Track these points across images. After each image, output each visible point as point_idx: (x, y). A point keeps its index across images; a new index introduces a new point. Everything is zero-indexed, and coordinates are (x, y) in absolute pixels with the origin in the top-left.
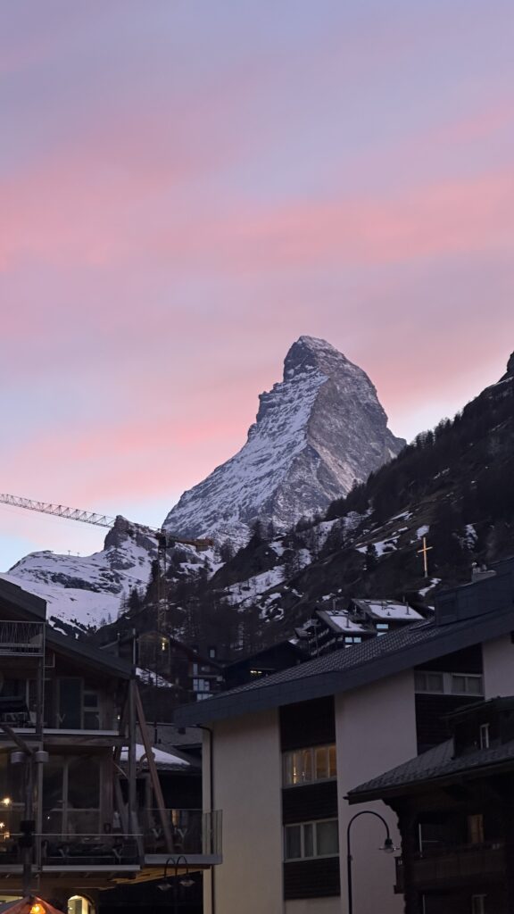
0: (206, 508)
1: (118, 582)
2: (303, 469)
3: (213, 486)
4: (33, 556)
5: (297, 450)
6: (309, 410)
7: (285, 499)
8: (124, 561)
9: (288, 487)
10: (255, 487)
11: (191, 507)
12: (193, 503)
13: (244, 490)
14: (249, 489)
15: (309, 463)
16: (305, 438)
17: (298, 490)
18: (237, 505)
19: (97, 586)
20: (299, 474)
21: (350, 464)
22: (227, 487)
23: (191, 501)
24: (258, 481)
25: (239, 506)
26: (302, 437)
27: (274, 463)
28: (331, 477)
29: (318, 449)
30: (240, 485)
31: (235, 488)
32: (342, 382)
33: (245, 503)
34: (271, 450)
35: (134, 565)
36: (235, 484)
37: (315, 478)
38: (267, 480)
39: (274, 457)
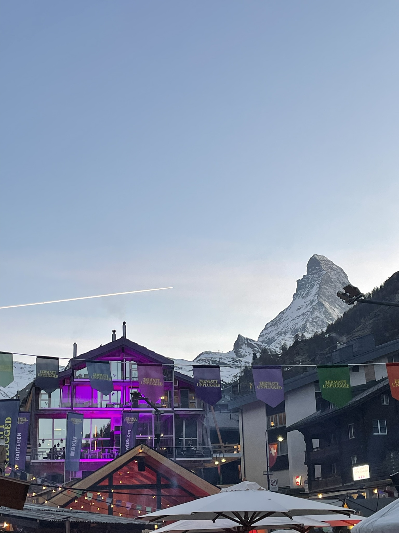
0: (276, 330)
1: (240, 363)
2: (317, 311)
3: (279, 320)
4: (203, 353)
5: (314, 304)
6: (318, 286)
8: (242, 354)
9: (311, 319)
10: (297, 320)
12: (271, 327)
13: (292, 321)
15: (320, 309)
16: (318, 298)
17: (315, 320)
22: (285, 320)
25: (291, 329)
32: (332, 273)
33: (293, 327)
35: (247, 356)
36: (288, 319)
38: (302, 317)
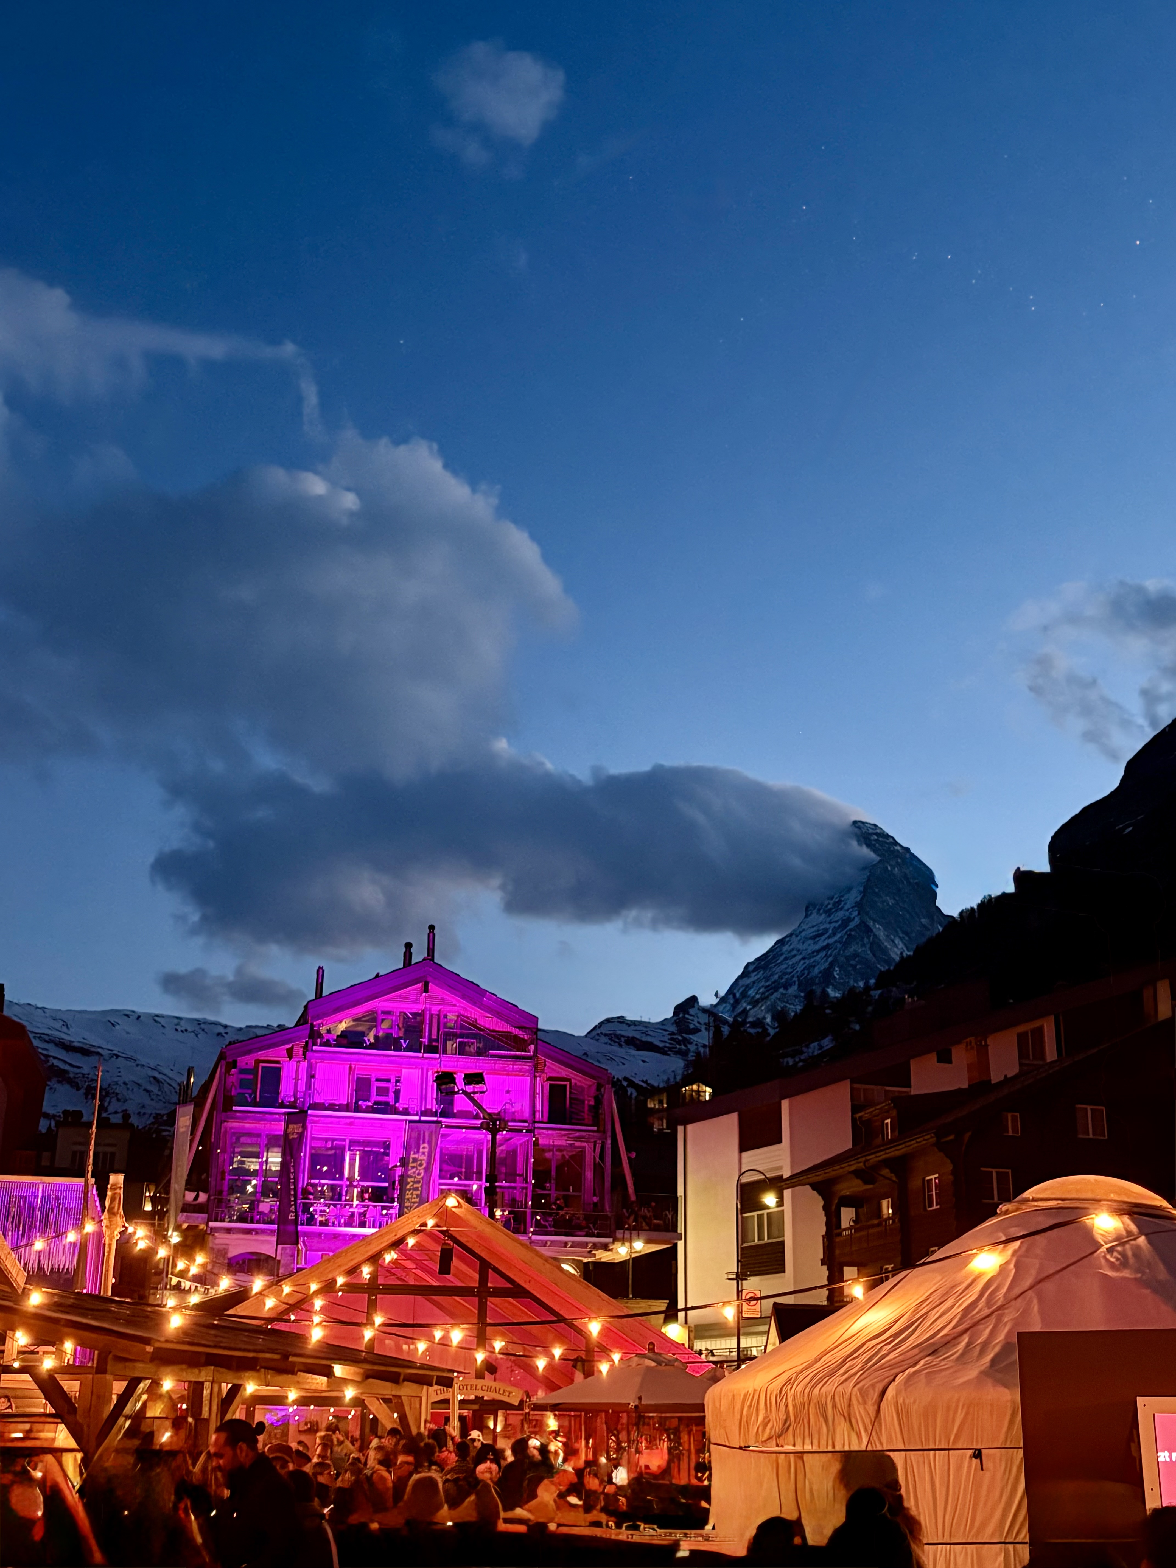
0: (767, 979)
1: (685, 1046)
2: (857, 943)
3: (774, 957)
4: (608, 1021)
5: (852, 925)
6: (862, 889)
7: (840, 971)
8: (692, 1026)
9: (842, 959)
10: (812, 960)
11: (753, 977)
12: (755, 973)
13: (802, 962)
14: (807, 962)
15: (863, 938)
16: (859, 914)
17: (853, 962)
18: (796, 976)
19: (666, 1049)
20: (854, 948)
21: (901, 939)
22: (786, 959)
23: (753, 971)
24: (815, 954)
25: (798, 976)
26: (856, 913)
27: (829, 937)
28: (885, 951)
29: (871, 924)
30: (799, 957)
31: (794, 960)
32: (893, 863)
33: (803, 974)
34: (828, 926)
35: (700, 1031)
36: (794, 956)
37: (869, 952)
38: (823, 954)
39: (830, 931)
